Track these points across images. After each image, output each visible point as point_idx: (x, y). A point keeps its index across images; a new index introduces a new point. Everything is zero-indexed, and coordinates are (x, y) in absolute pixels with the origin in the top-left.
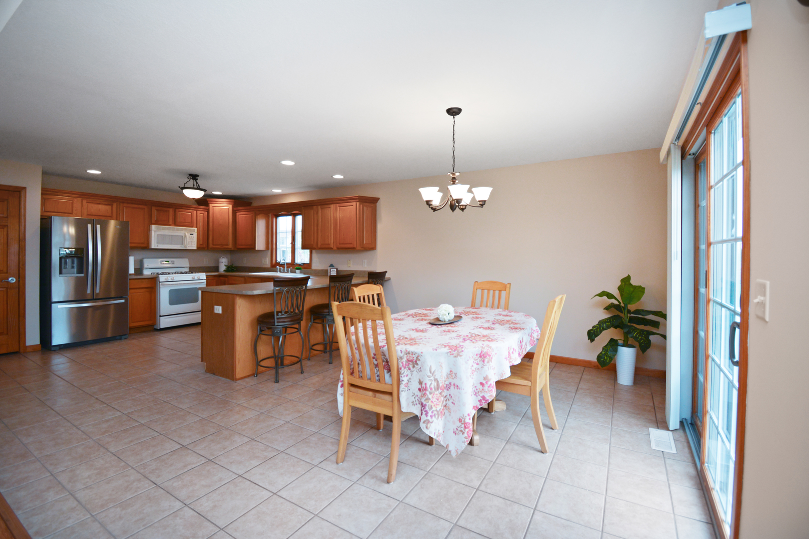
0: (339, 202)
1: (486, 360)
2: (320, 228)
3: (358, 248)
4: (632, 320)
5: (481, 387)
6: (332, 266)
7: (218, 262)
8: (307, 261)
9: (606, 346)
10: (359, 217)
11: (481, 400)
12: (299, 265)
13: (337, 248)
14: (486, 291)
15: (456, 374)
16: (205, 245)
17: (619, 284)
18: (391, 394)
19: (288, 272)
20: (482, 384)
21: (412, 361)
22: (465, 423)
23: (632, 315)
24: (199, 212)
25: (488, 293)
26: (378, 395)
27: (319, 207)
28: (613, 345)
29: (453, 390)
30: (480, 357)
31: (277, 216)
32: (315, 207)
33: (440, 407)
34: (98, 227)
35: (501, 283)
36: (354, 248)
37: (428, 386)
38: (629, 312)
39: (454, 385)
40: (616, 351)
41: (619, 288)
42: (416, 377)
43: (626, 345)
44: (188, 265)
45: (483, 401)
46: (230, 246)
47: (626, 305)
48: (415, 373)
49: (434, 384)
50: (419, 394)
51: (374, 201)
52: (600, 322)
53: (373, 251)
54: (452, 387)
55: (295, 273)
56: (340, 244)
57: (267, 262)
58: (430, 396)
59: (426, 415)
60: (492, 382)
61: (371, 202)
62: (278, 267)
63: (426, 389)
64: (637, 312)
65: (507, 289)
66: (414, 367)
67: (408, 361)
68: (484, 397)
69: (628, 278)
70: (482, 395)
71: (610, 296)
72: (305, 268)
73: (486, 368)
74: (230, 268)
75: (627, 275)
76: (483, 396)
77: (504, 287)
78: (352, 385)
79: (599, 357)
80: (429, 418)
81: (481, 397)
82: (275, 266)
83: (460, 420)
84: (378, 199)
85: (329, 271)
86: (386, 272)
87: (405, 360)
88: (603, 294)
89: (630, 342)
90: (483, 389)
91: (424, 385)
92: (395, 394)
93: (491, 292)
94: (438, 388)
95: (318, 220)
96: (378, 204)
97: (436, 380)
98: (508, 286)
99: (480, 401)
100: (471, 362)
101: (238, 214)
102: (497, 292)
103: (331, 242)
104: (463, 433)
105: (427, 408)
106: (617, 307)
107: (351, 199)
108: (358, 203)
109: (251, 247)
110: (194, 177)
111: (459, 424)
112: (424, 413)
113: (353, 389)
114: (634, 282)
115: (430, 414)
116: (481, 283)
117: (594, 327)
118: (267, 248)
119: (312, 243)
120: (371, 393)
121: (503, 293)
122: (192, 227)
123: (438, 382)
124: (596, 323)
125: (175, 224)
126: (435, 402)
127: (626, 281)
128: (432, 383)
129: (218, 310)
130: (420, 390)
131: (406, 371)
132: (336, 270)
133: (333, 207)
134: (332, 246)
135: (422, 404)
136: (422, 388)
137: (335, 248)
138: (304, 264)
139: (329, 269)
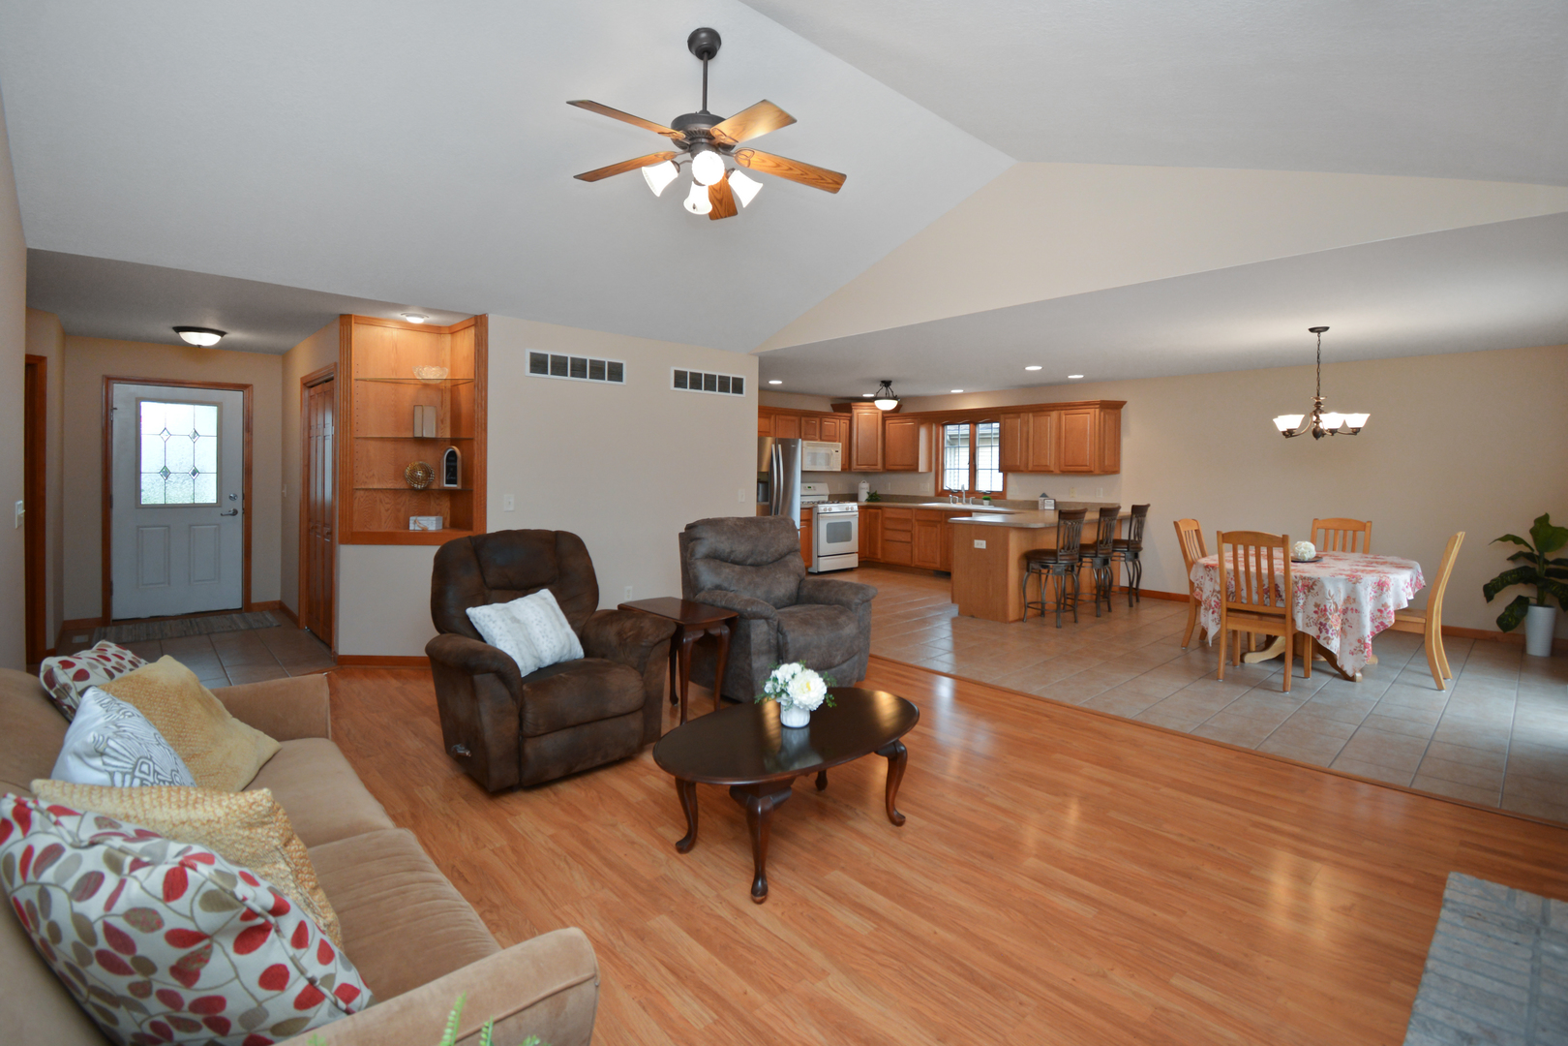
0: (1068, 408)
1: (1385, 589)
2: (1031, 443)
3: (1097, 471)
4: (1549, 573)
5: (1379, 614)
6: (1044, 495)
7: (856, 487)
8: (998, 487)
9: (1510, 605)
10: (1099, 430)
11: (1380, 624)
12: (985, 493)
13: (1059, 470)
14: (1332, 532)
15: (1354, 599)
16: (847, 467)
17: (1532, 525)
18: (1283, 617)
19: (967, 502)
20: (1380, 611)
21: (1307, 586)
22: (1365, 644)
23: (1552, 566)
24: (842, 421)
25: (1335, 535)
26: (1264, 618)
27: (1031, 415)
28: (1522, 604)
29: (1350, 614)
30: (1379, 585)
31: (944, 425)
32: (1022, 415)
33: (1338, 628)
34: (780, 446)
35: (1357, 522)
36: (1091, 471)
37: (1328, 607)
38: (1546, 562)
39: (1352, 609)
40: (1525, 612)
41: (1532, 531)
42: (1312, 600)
43: (1541, 603)
44: (828, 493)
45: (1382, 627)
46: (880, 466)
47: (1541, 553)
48: (1310, 597)
49: (1333, 607)
50: (1315, 616)
51: (1117, 406)
52: (1502, 574)
53: (1116, 475)
54: (1349, 612)
55: (982, 504)
56: (1066, 466)
57: (929, 489)
58: (1330, 617)
59: (1327, 632)
60: (1392, 609)
61: (1113, 407)
62: (950, 496)
63: (1325, 610)
64: (1558, 561)
65: (1367, 529)
66: (1309, 591)
67: (1303, 585)
68: (1382, 623)
69: (1546, 517)
70: (1381, 620)
71: (1517, 540)
72: (995, 498)
73: (1384, 596)
74: (873, 497)
75: (1543, 514)
77: (1363, 526)
78: (1229, 610)
79: (1500, 621)
80: (1330, 635)
81: (1380, 622)
82: (943, 494)
83: (1359, 641)
84: (1125, 403)
85: (1040, 503)
86: (1148, 506)
87: (1300, 584)
88: (1506, 538)
89: (1547, 602)
90: (1381, 616)
91: (1322, 607)
92: (1288, 617)
93: (1341, 532)
94: (1336, 610)
95: (1028, 432)
96: (1123, 410)
97: (1335, 603)
98: (1368, 524)
99: (1377, 627)
100: (1370, 589)
101: (887, 422)
102: (1350, 533)
103: (1051, 461)
104: (1363, 652)
105: (1328, 627)
106: (1529, 556)
107: (1088, 404)
108: (1097, 410)
109: (912, 468)
110: (887, 384)
111: (1358, 644)
112: (1324, 631)
113: (1230, 614)
114: (1554, 522)
115: (1330, 631)
116: (1324, 521)
117: (1493, 580)
118: (930, 469)
119: (1018, 464)
120: (1256, 617)
121: (1360, 534)
122: (835, 441)
123: (1336, 606)
124: (1496, 575)
125: (821, 440)
126: (1335, 622)
127: (1542, 522)
128: (1330, 606)
129: (980, 544)
130: (1316, 612)
131: (1301, 595)
132: (1053, 502)
133: (1054, 414)
134: (1052, 469)
135: (1321, 624)
136: (1321, 610)
137: (1057, 471)
138: (991, 493)
139: (1040, 500)
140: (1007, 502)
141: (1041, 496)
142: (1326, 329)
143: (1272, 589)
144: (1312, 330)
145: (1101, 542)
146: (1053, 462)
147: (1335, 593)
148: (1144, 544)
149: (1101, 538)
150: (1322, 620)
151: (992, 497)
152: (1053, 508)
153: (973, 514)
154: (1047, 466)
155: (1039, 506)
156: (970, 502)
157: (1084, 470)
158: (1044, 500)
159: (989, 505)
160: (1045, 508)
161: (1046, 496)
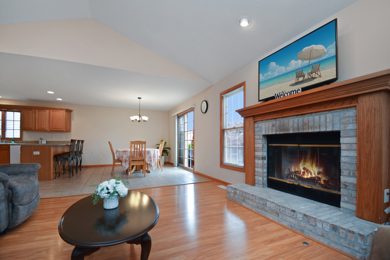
2: (37, 120)
3: (64, 131)
8: (18, 136)
12: (11, 139)
13: (50, 130)
19: (2, 142)
32: (33, 110)
50: (149, 159)
51: (70, 111)
55: (11, 143)
56: (53, 129)
72: (16, 140)
75: (162, 140)
78: (132, 161)
96: (72, 113)
103: (46, 127)
108: (64, 111)
128: (152, 156)
129: (37, 153)
130: (149, 158)
131: (147, 154)
132: (46, 141)
133: (47, 111)
134: (47, 130)
135: (151, 160)
136: (150, 157)
137: (49, 130)
138: (14, 138)
139: (40, 141)
140: (24, 141)
141: (40, 139)
142: (141, 98)
143: (141, 154)
144: (138, 98)
145: (71, 152)
147: (152, 153)
148: (83, 152)
149: (71, 151)
150: (151, 159)
151: (15, 139)
152: (46, 143)
154: (44, 128)
155: (39, 143)
156: (4, 142)
157: (59, 130)
158: (42, 140)
159: (14, 143)
160: (42, 143)
161: (42, 139)
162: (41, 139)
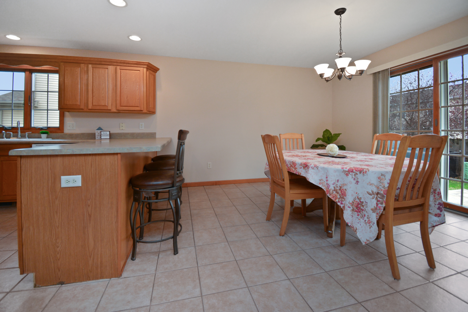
0: (122, 64)
2: (90, 88)
3: (145, 111)
10: (147, 82)
11: (439, 207)
12: (41, 129)
13: (117, 110)
19: (23, 137)
32: (83, 65)
36: (140, 112)
45: (441, 207)
51: (155, 70)
55: (41, 138)
62: (3, 131)
70: (437, 203)
72: (51, 132)
76: (439, 203)
81: (438, 205)
84: (158, 69)
85: (96, 134)
90: (435, 199)
95: (88, 80)
98: (302, 135)
107: (138, 64)
108: (145, 69)
119: (79, 104)
132: (108, 133)
134: (109, 108)
137: (114, 110)
138: (48, 128)
139: (97, 132)
140: (66, 134)
141: (98, 129)
146: (110, 104)
151: (49, 131)
152: (108, 137)
153: (33, 145)
154: (106, 106)
155: (96, 136)
156: (27, 136)
157: (136, 110)
158: (101, 132)
159: (47, 138)
160: (102, 137)
161: (102, 129)
162: (100, 129)
